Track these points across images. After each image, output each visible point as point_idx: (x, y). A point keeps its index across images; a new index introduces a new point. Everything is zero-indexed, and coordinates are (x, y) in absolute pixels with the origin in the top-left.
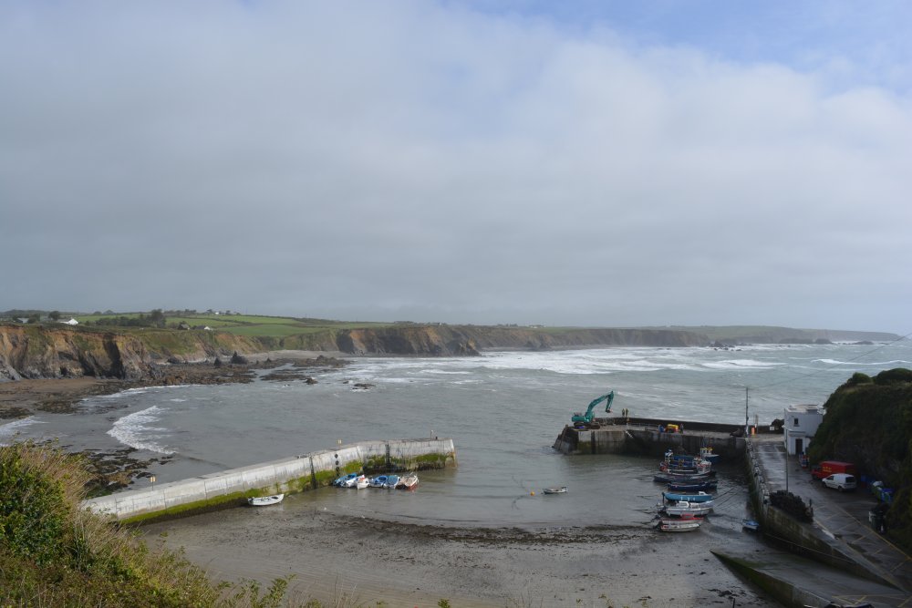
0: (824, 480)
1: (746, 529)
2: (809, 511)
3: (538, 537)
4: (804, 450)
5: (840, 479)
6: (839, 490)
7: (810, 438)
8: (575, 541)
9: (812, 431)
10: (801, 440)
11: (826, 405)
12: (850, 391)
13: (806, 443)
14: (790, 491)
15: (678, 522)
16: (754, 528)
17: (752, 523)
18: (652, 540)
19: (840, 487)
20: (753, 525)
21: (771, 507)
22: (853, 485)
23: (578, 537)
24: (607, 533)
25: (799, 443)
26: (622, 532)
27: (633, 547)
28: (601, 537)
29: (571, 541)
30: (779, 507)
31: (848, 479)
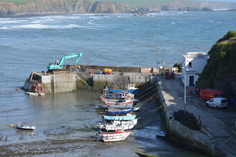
0: (208, 102)
1: (158, 137)
2: (199, 122)
3: (17, 152)
4: (195, 83)
5: (217, 101)
6: (217, 108)
7: (199, 75)
8: (44, 153)
9: (200, 70)
10: (193, 77)
11: (209, 53)
12: (225, 42)
13: (196, 78)
14: (186, 110)
15: (115, 135)
16: (163, 135)
17: (162, 132)
18: (97, 147)
19: (217, 106)
20: (162, 134)
21: (175, 121)
22: (226, 105)
23: (46, 150)
24: (66, 146)
25: (191, 78)
26: (77, 144)
27: (85, 153)
28: (61, 149)
29: (41, 153)
30: (179, 121)
31: (223, 101)
